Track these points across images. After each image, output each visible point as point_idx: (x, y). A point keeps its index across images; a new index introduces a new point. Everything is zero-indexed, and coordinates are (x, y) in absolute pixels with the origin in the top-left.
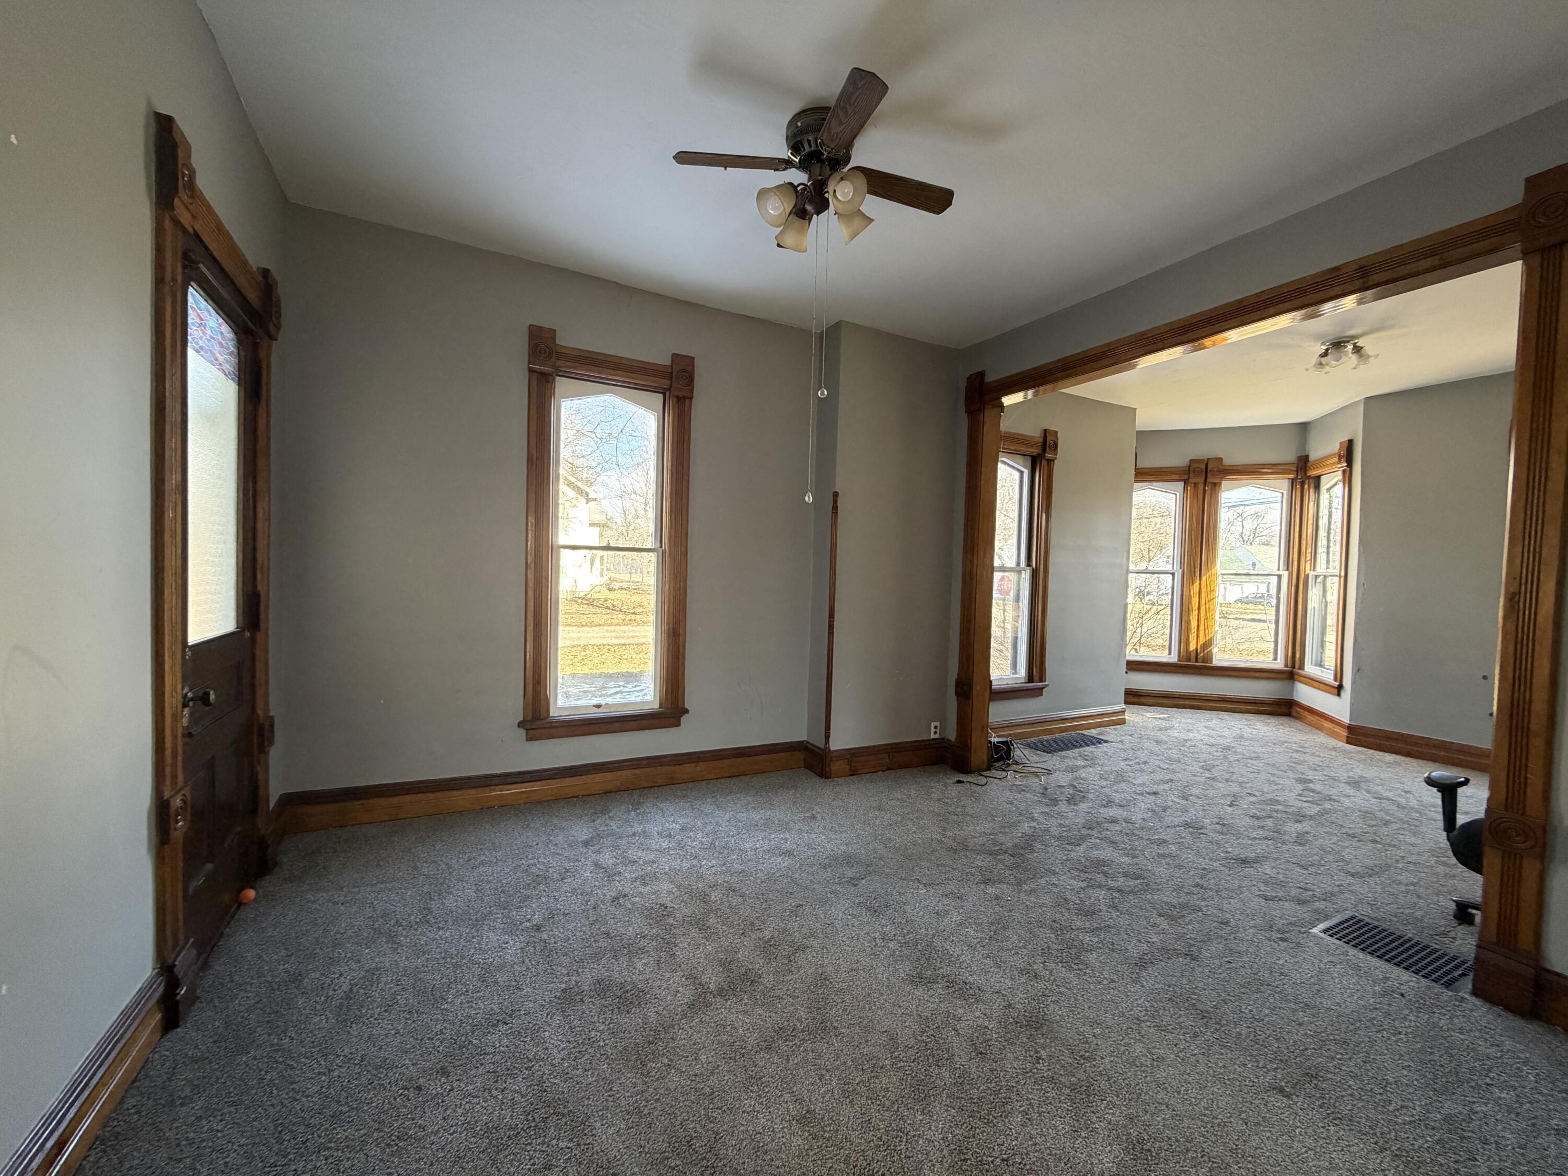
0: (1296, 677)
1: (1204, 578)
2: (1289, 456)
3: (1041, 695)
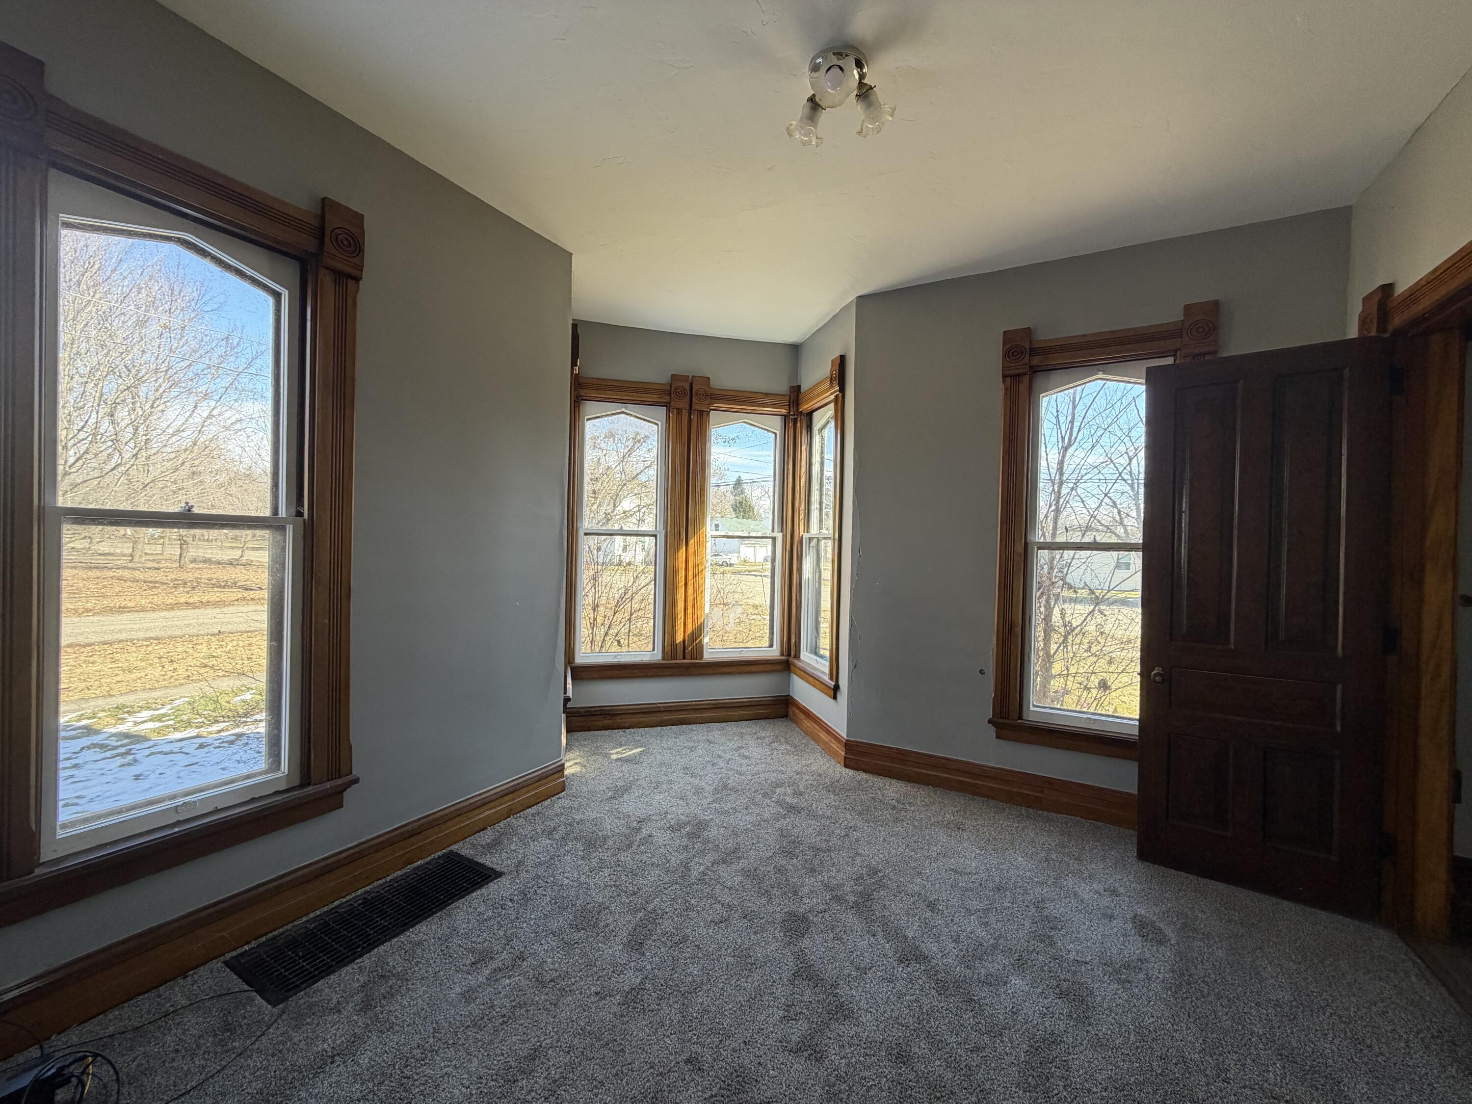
0: (792, 667)
1: (691, 542)
2: (781, 387)
3: (340, 805)
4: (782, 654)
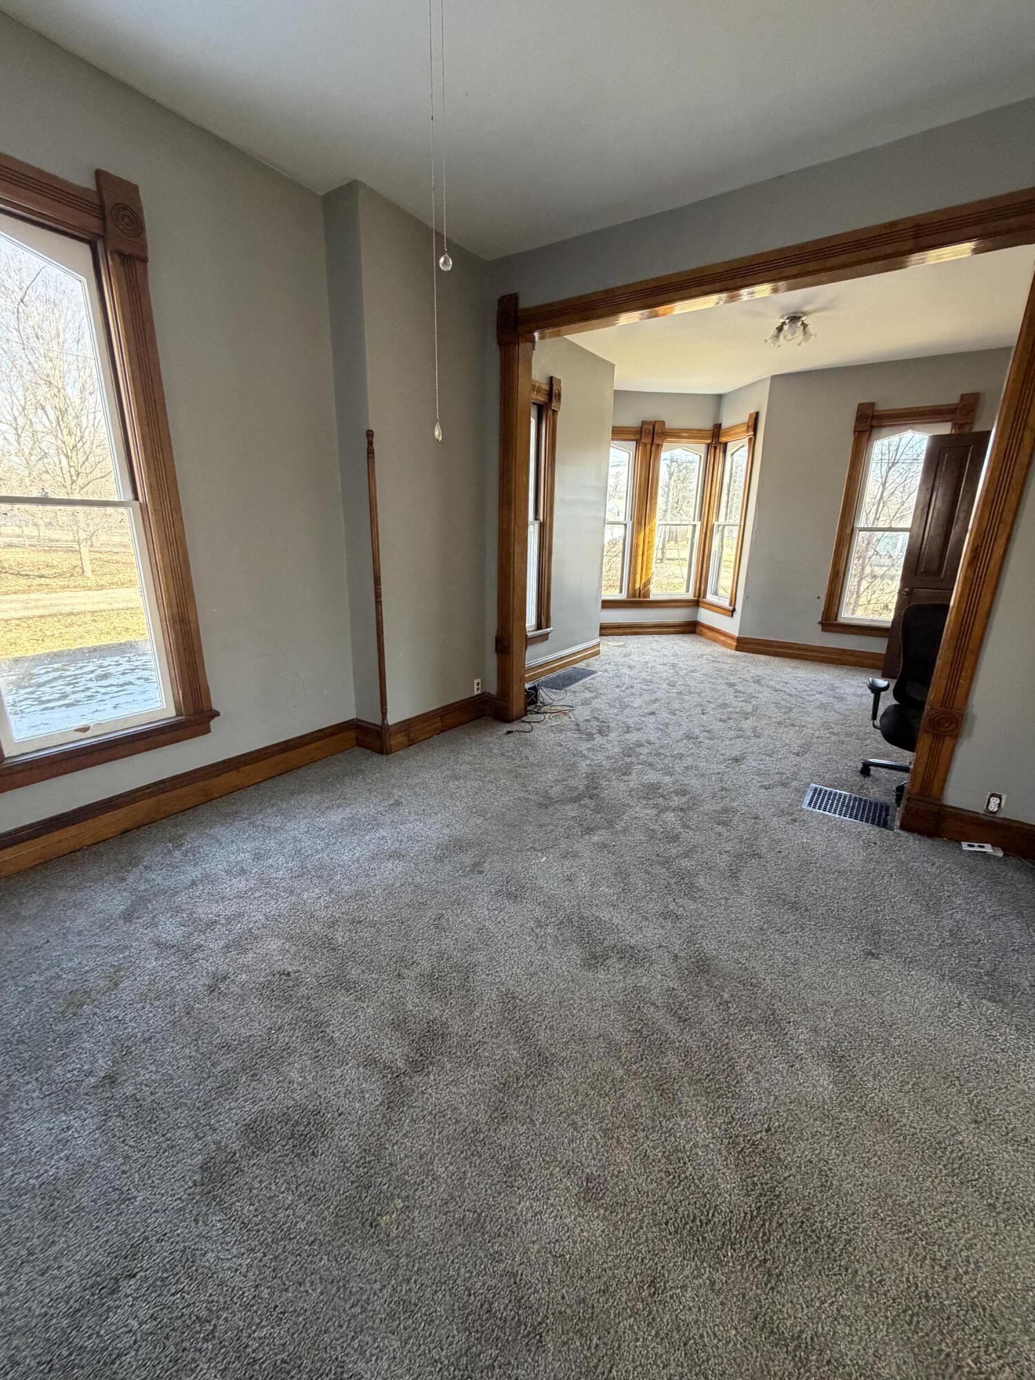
0: (701, 604)
1: (647, 528)
2: (708, 425)
3: (547, 639)
4: (695, 596)
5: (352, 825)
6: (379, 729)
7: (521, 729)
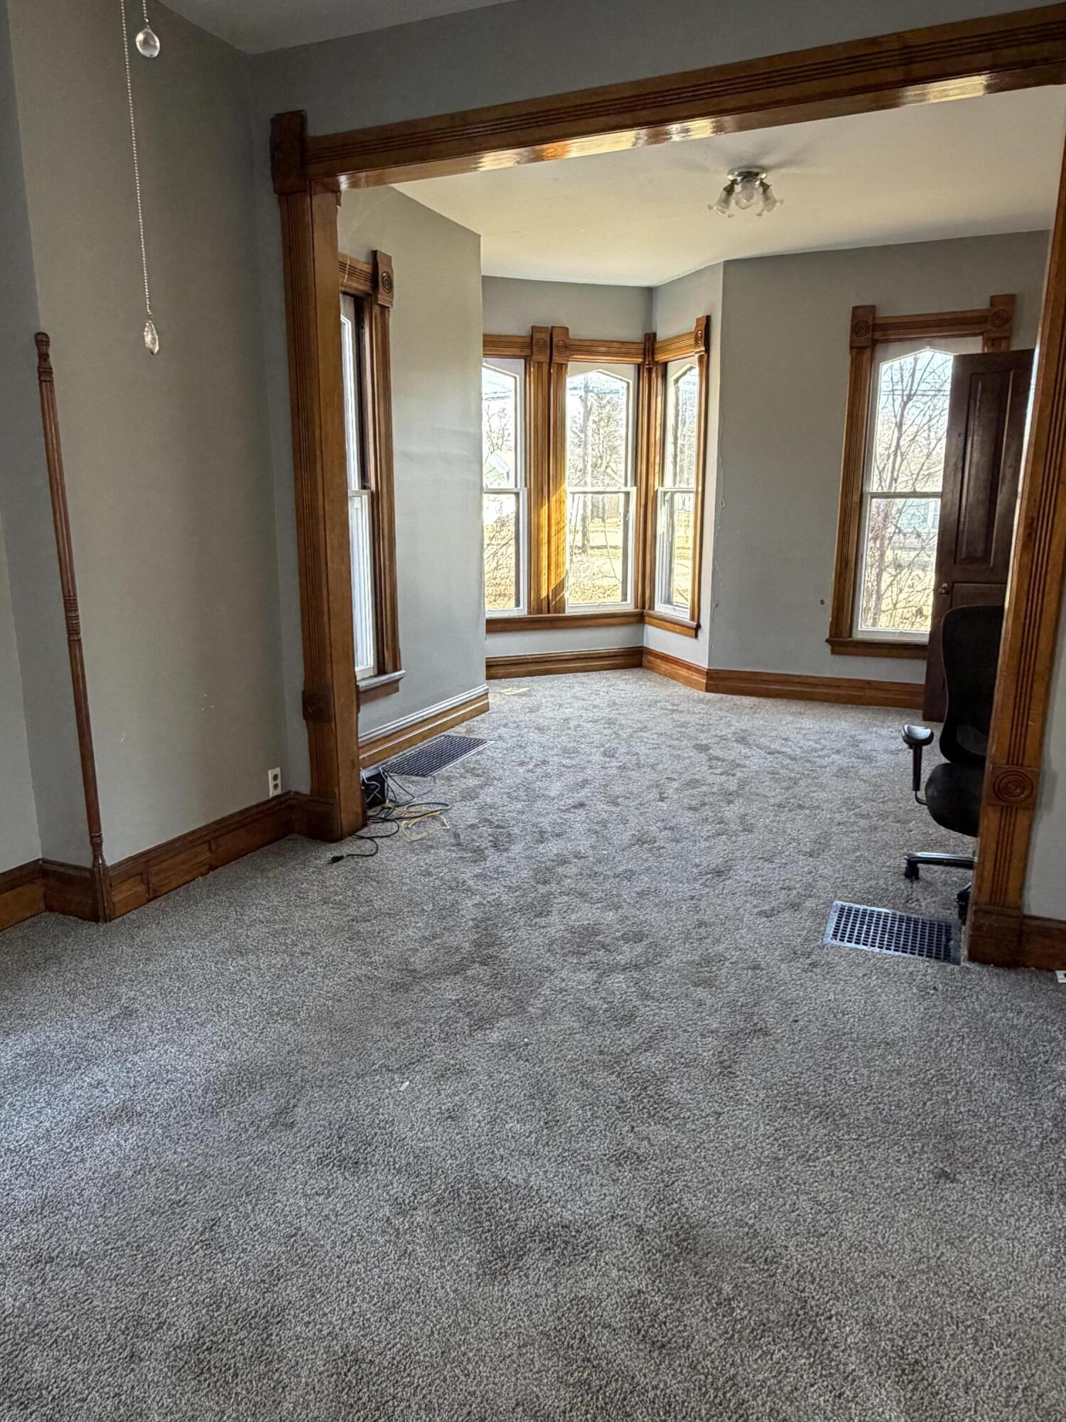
0: (647, 619)
1: (553, 499)
2: (634, 334)
3: (397, 690)
4: (636, 607)
5: (36, 1065)
6: (88, 875)
7: (358, 852)
